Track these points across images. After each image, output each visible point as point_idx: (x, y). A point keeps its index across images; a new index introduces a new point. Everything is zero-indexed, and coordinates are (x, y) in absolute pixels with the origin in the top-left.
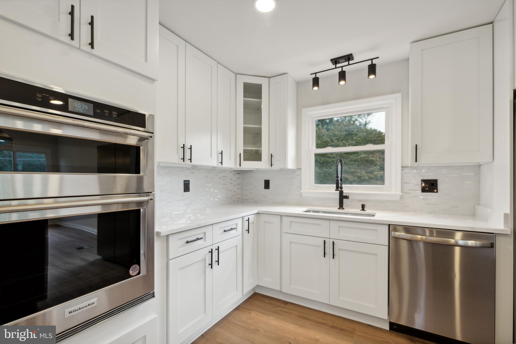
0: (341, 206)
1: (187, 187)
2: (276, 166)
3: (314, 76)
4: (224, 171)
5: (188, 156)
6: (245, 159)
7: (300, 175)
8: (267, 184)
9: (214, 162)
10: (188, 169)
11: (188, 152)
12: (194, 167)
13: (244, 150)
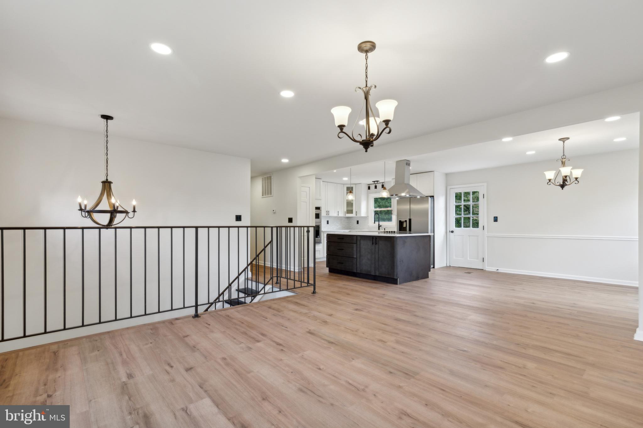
0: (379, 229)
1: (328, 223)
2: (358, 216)
3: (368, 186)
4: (341, 217)
5: (328, 214)
6: (347, 213)
7: (368, 219)
8: (358, 222)
9: (336, 215)
10: (328, 217)
11: (328, 212)
12: (330, 217)
13: (347, 210)
